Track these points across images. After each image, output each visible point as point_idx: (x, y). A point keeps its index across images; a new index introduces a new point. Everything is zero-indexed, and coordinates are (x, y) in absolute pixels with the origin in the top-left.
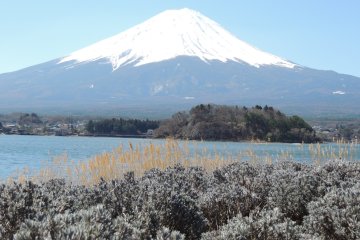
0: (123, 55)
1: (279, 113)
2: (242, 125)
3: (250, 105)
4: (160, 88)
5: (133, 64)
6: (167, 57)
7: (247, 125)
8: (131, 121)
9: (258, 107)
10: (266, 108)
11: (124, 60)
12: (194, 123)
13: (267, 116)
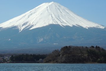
0: (24, 24)
1: (103, 49)
2: (86, 55)
3: (89, 46)
4: (42, 40)
5: (29, 28)
6: (45, 25)
7: (88, 56)
8: (31, 55)
9: (93, 47)
10: (97, 47)
11: (24, 27)
12: (63, 55)
13: (97, 51)
